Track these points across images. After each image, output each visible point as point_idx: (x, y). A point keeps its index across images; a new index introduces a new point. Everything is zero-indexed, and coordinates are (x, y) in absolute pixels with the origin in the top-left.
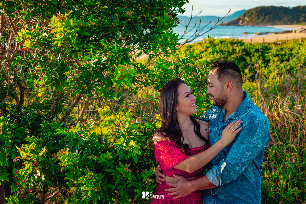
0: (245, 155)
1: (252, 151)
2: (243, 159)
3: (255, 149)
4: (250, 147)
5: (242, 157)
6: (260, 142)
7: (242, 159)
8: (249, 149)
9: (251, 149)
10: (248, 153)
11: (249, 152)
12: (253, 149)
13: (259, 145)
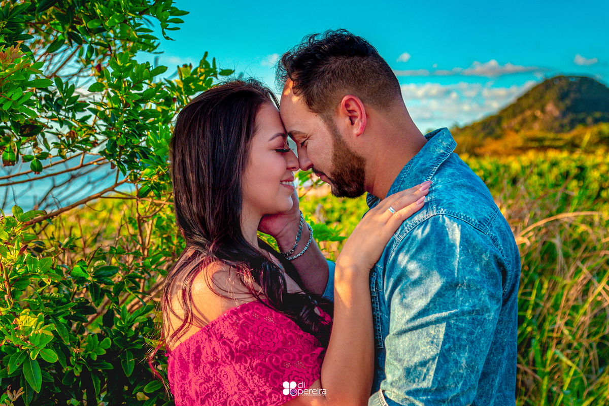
0: (451, 364)
1: (472, 342)
2: (450, 383)
3: (478, 330)
4: (458, 329)
5: (444, 379)
6: (487, 298)
7: (444, 388)
8: (459, 338)
9: (464, 336)
10: (459, 355)
11: (462, 347)
12: (471, 333)
13: (488, 310)
